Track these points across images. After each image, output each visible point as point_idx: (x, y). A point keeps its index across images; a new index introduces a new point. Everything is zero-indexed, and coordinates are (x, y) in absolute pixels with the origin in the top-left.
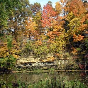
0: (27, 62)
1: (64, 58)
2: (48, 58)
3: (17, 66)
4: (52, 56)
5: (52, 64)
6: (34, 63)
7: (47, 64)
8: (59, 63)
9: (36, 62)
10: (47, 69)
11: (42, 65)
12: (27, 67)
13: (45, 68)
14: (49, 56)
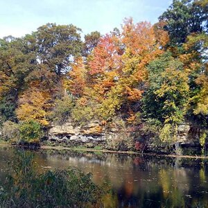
0: (62, 132)
1: (117, 130)
2: (92, 127)
3: (50, 138)
4: (98, 125)
5: (99, 139)
6: (73, 134)
7: (91, 138)
8: (110, 137)
9: (75, 133)
10: (93, 147)
11: (84, 139)
12: (64, 141)
13: (90, 145)
14: (93, 125)
